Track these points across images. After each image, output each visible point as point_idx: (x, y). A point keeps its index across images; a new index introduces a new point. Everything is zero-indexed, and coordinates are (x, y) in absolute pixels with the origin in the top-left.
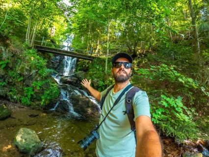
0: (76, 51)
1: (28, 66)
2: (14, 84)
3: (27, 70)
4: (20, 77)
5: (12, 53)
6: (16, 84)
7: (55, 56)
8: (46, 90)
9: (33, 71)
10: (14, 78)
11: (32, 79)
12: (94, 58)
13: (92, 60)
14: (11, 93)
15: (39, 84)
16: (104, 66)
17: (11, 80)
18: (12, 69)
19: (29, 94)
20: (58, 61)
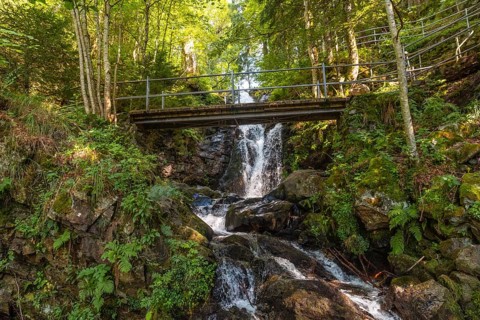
0: (277, 97)
1: (79, 189)
2: (44, 261)
3: (79, 203)
4: (61, 232)
5: (22, 152)
6: (49, 258)
7: (209, 134)
8: (157, 270)
9: (105, 204)
10: (38, 238)
11: (102, 234)
12: (343, 103)
13: (337, 116)
14: (30, 297)
15: (130, 249)
16: (397, 127)
17: (27, 250)
18: (27, 207)
19: (98, 292)
20: (220, 149)
